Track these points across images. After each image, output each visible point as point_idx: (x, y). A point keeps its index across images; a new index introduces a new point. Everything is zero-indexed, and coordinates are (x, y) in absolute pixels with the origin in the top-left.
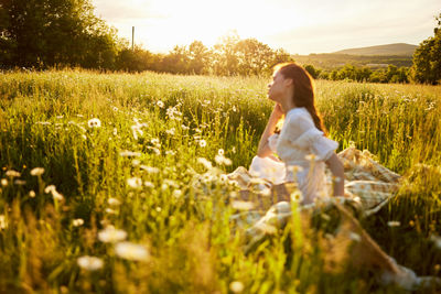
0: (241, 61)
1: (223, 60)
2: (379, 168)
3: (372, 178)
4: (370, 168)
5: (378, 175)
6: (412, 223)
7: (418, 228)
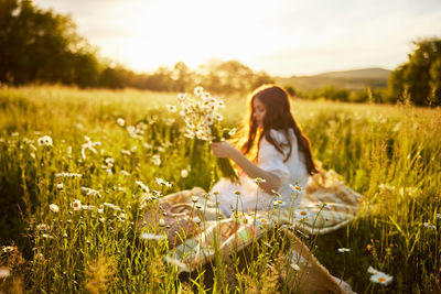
0: (224, 82)
1: (206, 80)
2: (345, 189)
3: (337, 200)
4: (336, 189)
5: (342, 197)
6: (369, 247)
7: (374, 253)
